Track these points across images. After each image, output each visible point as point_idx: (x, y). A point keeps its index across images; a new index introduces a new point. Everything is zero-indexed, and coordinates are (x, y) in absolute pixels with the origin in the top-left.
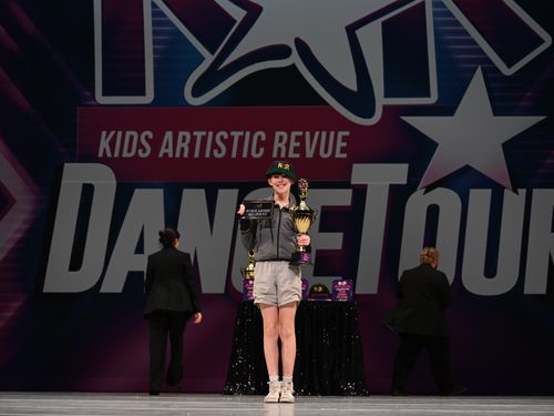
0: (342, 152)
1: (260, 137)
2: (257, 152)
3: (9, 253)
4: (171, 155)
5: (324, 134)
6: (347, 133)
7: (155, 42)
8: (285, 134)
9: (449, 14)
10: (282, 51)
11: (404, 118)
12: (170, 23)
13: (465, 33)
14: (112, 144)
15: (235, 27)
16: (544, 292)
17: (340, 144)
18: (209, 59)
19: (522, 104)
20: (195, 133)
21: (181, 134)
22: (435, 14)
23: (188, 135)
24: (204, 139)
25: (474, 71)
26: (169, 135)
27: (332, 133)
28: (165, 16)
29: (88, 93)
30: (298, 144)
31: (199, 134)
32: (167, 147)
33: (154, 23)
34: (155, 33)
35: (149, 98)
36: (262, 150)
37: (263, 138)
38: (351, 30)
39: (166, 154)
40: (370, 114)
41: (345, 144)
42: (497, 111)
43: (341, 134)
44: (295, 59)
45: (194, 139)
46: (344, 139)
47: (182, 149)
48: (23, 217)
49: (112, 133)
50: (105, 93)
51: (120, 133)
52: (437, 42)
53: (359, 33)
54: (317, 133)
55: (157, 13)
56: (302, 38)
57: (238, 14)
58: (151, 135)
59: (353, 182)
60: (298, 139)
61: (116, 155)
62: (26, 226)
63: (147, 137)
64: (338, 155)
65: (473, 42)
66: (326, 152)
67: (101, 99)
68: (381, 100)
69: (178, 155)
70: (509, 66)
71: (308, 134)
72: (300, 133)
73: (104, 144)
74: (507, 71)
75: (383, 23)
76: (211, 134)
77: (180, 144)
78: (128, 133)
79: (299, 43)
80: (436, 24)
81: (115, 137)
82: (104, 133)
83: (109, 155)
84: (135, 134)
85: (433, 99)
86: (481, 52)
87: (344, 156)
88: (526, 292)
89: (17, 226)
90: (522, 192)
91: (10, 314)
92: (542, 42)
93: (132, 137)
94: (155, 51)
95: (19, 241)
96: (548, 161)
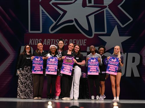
0: (85, 44)
1: (66, 41)
2: (66, 44)
3: (9, 66)
4: (46, 44)
5: (81, 40)
6: (86, 40)
7: (42, 19)
8: (72, 40)
9: (110, 13)
10: (71, 21)
11: (99, 37)
12: (46, 15)
13: (113, 18)
14: (32, 42)
15: (61, 16)
16: (130, 76)
17: (84, 42)
18: (55, 23)
19: (126, 34)
20: (51, 40)
21: (48, 40)
22: (106, 13)
23: (50, 40)
24: (53, 41)
25: (115, 26)
26: (45, 40)
27: (83, 40)
28: (45, 13)
29: (27, 30)
30: (75, 42)
31: (52, 40)
32: (45, 43)
33: (42, 15)
34: (42, 17)
35: (41, 31)
36: (67, 43)
37: (67, 41)
38: (87, 17)
39: (45, 44)
40: (91, 36)
41: (85, 42)
42: (120, 35)
43: (85, 40)
44: (74, 23)
45: (51, 41)
46: (85, 41)
47: (48, 43)
48: (12, 58)
49: (32, 39)
50: (31, 30)
51: (34, 39)
52: (107, 20)
53: (89, 17)
54: (79, 40)
55: (43, 12)
56: (76, 18)
57: (61, 13)
58: (41, 40)
59: (87, 51)
60: (75, 41)
61: (33, 44)
62: (12, 60)
63: (40, 40)
64: (84, 45)
65: (115, 20)
66: (81, 44)
67: (30, 32)
68: (94, 33)
69: (47, 44)
70: (123, 25)
71: (77, 40)
72: (75, 40)
73: (31, 42)
74: (123, 26)
75: (95, 15)
76: (55, 40)
77: (48, 42)
78: (36, 40)
79: (75, 19)
80: (106, 15)
81: (33, 40)
82: (31, 39)
83: (32, 44)
84: (38, 40)
85: (106, 32)
86: (117, 22)
87: (85, 45)
88: (126, 76)
89: (10, 60)
90: (126, 54)
91: (9, 80)
92: (131, 20)
93: (37, 40)
94: (42, 21)
95: (11, 64)
96: (132, 47)
